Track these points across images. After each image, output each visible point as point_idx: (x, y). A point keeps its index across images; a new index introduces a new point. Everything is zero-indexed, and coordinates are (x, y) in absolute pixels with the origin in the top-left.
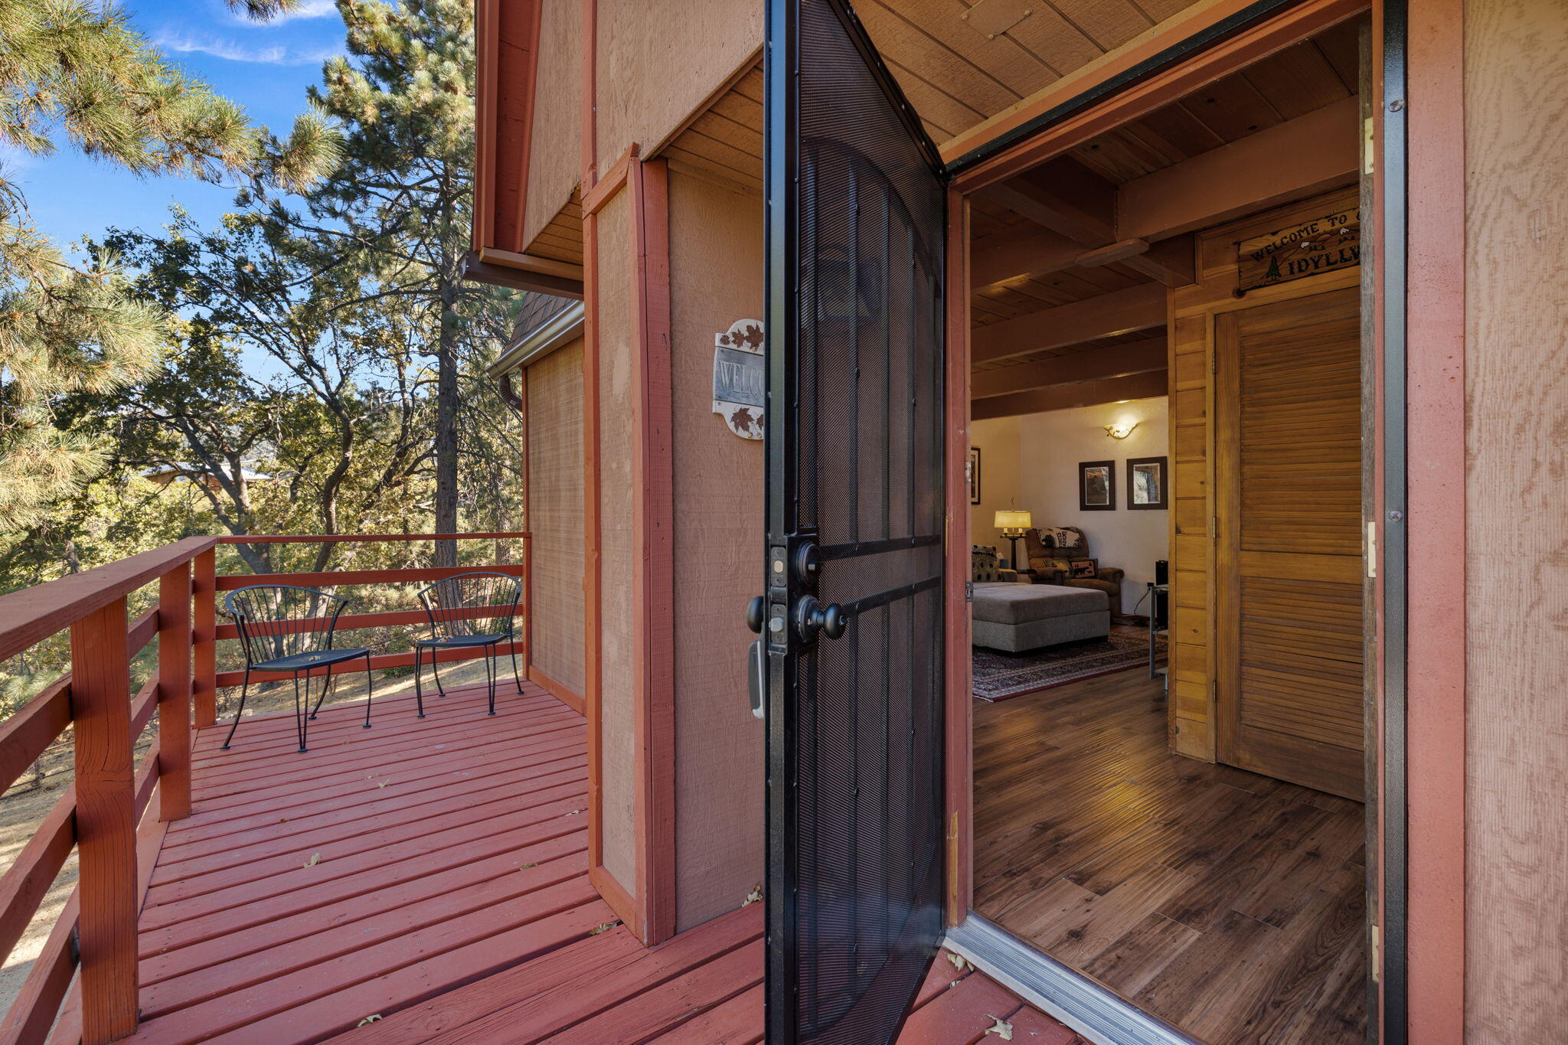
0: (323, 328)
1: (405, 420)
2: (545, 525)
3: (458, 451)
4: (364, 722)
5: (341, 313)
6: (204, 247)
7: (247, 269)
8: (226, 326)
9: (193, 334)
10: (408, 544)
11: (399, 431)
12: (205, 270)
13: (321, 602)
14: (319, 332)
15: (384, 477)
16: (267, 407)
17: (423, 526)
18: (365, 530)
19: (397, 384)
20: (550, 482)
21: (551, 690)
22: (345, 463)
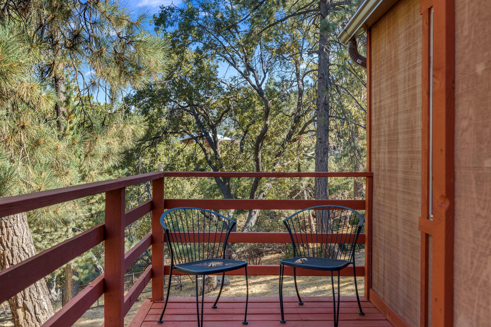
0: (254, 45)
1: (299, 100)
2: (385, 166)
3: (329, 117)
4: (242, 318)
5: (264, 34)
6: (200, 9)
7: (219, 16)
8: (210, 52)
9: (195, 59)
10: (300, 179)
11: (295, 106)
12: (200, 22)
13: (253, 213)
14: (253, 48)
15: (287, 136)
16: (229, 97)
17: (309, 168)
18: (276, 170)
19: (294, 75)
20: (389, 126)
21: (388, 317)
22: (266, 128)
